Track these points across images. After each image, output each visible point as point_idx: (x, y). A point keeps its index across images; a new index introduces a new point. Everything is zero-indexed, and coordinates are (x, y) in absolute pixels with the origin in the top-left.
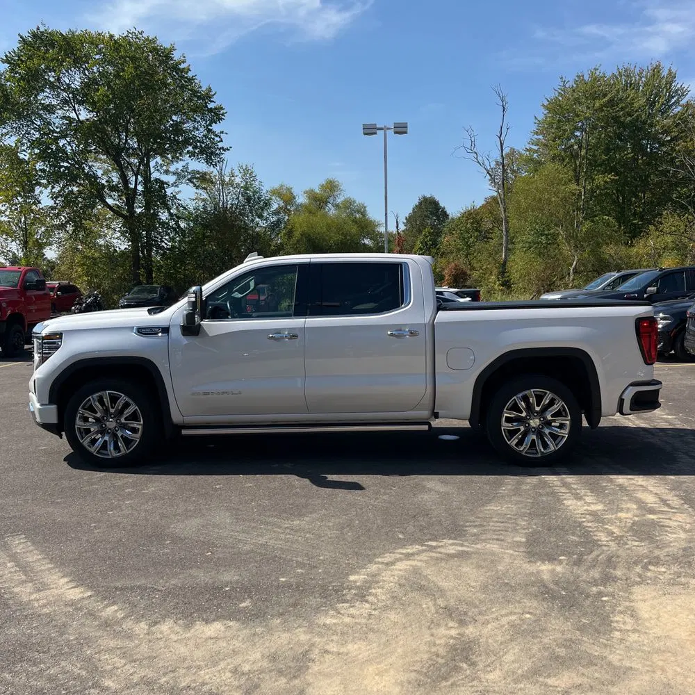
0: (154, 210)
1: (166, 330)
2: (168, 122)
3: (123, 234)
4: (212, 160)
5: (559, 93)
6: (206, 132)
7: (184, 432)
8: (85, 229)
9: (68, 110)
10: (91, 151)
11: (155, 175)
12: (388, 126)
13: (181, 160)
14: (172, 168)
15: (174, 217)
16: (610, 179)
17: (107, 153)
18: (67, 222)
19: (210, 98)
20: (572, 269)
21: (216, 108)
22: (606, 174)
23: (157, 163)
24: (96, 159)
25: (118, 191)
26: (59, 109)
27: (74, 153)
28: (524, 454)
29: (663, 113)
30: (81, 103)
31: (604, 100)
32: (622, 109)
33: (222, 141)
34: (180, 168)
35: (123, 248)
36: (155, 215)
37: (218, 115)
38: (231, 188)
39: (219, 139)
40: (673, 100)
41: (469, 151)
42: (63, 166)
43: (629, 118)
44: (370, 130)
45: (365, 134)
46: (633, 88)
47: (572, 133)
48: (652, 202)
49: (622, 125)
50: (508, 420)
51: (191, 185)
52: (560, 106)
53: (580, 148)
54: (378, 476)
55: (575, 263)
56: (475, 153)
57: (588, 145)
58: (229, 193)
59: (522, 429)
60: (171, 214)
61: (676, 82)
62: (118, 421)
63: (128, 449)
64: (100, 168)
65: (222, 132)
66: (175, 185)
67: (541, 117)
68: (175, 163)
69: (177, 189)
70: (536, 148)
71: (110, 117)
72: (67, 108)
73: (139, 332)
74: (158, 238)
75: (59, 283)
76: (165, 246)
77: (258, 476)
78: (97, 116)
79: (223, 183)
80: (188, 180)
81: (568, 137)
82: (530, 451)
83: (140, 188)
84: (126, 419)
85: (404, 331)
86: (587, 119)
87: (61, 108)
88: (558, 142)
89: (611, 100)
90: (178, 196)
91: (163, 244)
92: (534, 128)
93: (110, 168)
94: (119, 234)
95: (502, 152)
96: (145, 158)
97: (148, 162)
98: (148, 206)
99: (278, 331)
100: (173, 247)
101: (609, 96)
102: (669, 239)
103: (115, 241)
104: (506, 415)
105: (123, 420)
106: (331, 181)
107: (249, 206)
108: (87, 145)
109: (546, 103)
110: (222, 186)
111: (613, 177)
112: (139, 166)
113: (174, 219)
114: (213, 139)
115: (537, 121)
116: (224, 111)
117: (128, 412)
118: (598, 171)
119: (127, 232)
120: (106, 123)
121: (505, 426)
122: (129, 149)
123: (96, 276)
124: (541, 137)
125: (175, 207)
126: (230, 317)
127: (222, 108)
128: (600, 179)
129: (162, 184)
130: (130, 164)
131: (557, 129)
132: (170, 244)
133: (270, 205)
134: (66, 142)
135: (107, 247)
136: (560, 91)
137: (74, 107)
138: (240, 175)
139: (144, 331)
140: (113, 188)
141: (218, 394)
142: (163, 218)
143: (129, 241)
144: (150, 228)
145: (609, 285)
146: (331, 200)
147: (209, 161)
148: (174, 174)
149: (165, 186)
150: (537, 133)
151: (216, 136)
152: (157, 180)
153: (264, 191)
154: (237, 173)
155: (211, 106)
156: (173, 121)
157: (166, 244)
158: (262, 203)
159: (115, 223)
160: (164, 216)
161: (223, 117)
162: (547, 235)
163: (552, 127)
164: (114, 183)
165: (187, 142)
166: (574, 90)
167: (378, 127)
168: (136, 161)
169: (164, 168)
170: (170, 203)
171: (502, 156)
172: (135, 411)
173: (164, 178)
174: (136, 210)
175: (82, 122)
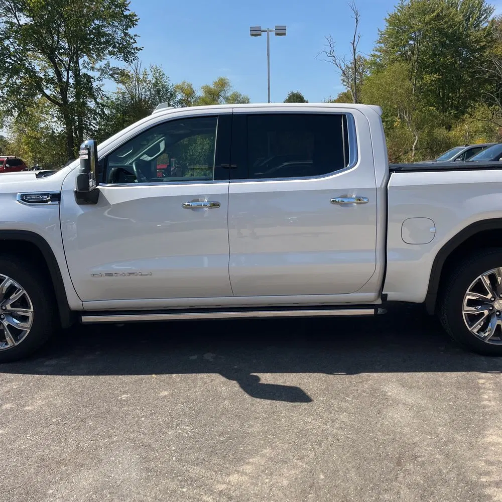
0: (84, 99)
1: (56, 197)
2: (91, 25)
3: (59, 118)
4: (129, 58)
5: (398, 9)
6: (123, 35)
7: (85, 319)
8: (27, 114)
9: (11, 17)
10: (29, 50)
11: (83, 71)
12: (270, 29)
13: (104, 59)
14: (97, 66)
15: (100, 106)
16: (435, 78)
17: (43, 52)
18: (13, 108)
19: (125, 6)
20: (413, 147)
21: (130, 15)
22: (433, 74)
23: (84, 61)
24: (35, 58)
25: (53, 84)
26: (4, 16)
27: (16, 51)
28: (486, 341)
29: (475, 27)
30: (21, 10)
31: (432, 15)
32: (446, 23)
33: (136, 42)
34: (104, 65)
35: (60, 130)
36: (84, 104)
37: (132, 21)
38: (145, 84)
39: (133, 41)
40: (483, 17)
41: (329, 55)
42: (7, 62)
43: (451, 30)
44: (256, 32)
45: (252, 35)
46: (454, 8)
47: (407, 42)
48: (465, 97)
49: (446, 35)
50: (471, 303)
51: (113, 79)
52: (399, 20)
53: (413, 53)
54: (322, 375)
55: (416, 141)
56: (334, 56)
57: (419, 51)
58: (144, 88)
59: (486, 312)
60: (97, 103)
61: (485, 3)
62: (4, 308)
63: (16, 340)
64: (39, 64)
65: (136, 35)
66: (99, 79)
67: (383, 29)
68: (99, 62)
69: (101, 83)
70: (379, 54)
71: (44, 21)
72: (10, 15)
73: (23, 200)
74: (87, 122)
75: (8, 158)
76: (93, 129)
77: (174, 375)
78: (34, 20)
79: (138, 80)
80: (110, 75)
81: (404, 44)
82: (495, 338)
83: (71, 81)
84: (12, 306)
85: (351, 198)
86: (419, 30)
87: (6, 15)
88: (396, 48)
89: (438, 15)
90: (102, 88)
91: (92, 127)
92: (378, 38)
93: (47, 65)
94: (56, 119)
95: (355, 56)
96: (74, 56)
97: (77, 60)
98: (78, 96)
99: (196, 199)
100: (99, 129)
101: (436, 12)
102: (480, 125)
103: (54, 124)
104: (468, 297)
105: (9, 307)
106: (222, 79)
107: (159, 97)
108: (26, 44)
109: (388, 17)
110: (138, 82)
111: (437, 77)
112: (70, 63)
113: (99, 107)
114: (129, 41)
115: (379, 33)
116: (137, 18)
117: (14, 297)
118: (426, 72)
119: (62, 117)
120: (41, 26)
121: (467, 310)
122: (60, 49)
123: (39, 153)
124: (382, 45)
125: (100, 96)
126: (136, 181)
127: (135, 16)
128: (427, 78)
129: (89, 78)
130: (62, 61)
131: (395, 38)
132: (98, 127)
133: (175, 95)
134: (9, 43)
135: (47, 128)
136: (399, 8)
137: (15, 14)
138: (152, 74)
139: (27, 199)
140: (50, 81)
141: (123, 275)
142: (90, 106)
143: (64, 124)
144: (81, 114)
145: (459, 157)
146: (222, 94)
147: (126, 59)
148: (98, 70)
149: (92, 80)
150: (379, 42)
151: (131, 38)
152: (85, 75)
153: (171, 85)
154: (149, 72)
155: (126, 13)
156: (95, 24)
157: (94, 127)
158: (169, 94)
159: (52, 110)
160: (92, 104)
161: (136, 23)
162: (387, 122)
163: (392, 37)
164: (50, 77)
165: (107, 43)
166: (409, 8)
167: (262, 29)
168: (67, 59)
169: (91, 65)
170: (95, 94)
171: (355, 59)
172: (23, 297)
173: (91, 73)
174: (69, 99)
175: (21, 26)
